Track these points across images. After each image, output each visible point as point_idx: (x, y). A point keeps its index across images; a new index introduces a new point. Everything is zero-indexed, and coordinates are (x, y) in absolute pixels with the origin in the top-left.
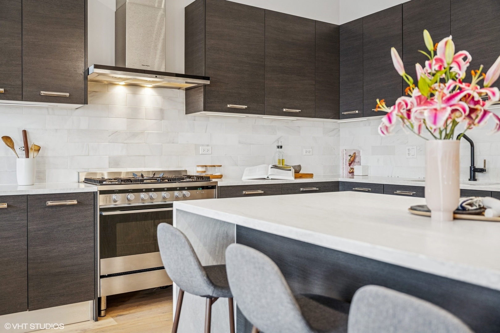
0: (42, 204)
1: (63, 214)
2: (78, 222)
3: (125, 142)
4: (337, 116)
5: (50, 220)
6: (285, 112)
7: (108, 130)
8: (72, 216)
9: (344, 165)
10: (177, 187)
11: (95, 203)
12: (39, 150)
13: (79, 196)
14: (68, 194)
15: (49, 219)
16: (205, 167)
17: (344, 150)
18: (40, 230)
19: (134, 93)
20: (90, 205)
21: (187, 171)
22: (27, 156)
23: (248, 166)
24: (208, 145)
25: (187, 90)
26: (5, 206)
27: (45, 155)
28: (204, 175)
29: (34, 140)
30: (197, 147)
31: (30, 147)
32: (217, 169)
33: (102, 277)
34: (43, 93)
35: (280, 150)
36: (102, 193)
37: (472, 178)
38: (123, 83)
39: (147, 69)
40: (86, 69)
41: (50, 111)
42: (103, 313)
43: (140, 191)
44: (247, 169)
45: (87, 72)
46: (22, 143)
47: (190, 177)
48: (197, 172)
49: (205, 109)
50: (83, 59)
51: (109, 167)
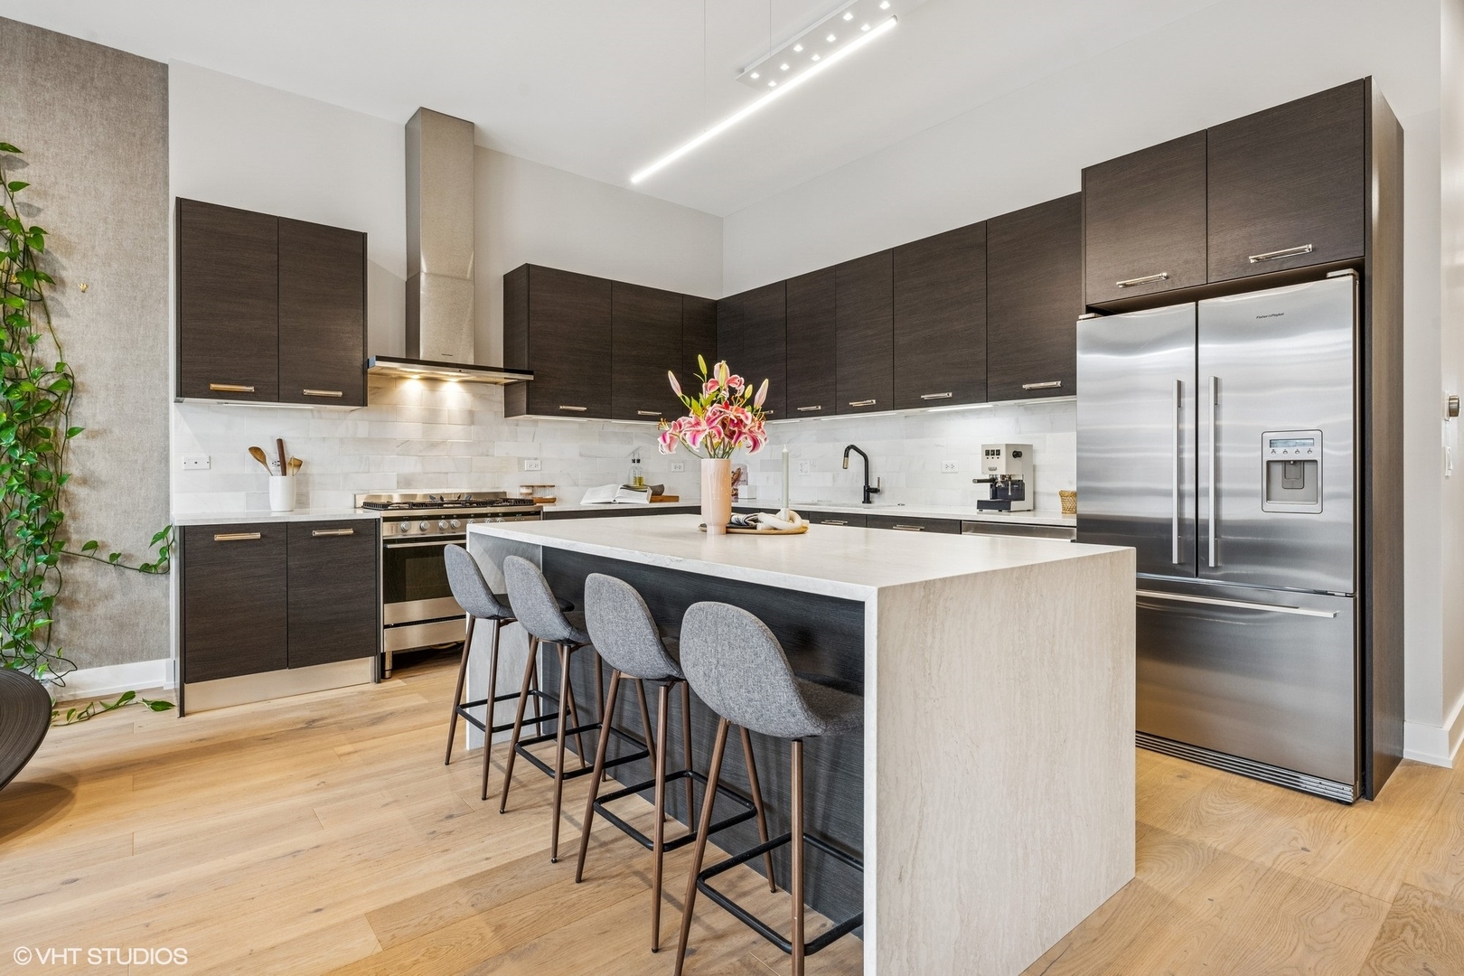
0: (307, 534)
1: (334, 546)
2: (354, 558)
3: (420, 455)
6: (640, 415)
7: (396, 439)
8: (346, 549)
10: (488, 513)
11: (378, 534)
13: (355, 524)
14: (342, 522)
15: (316, 553)
16: (532, 488)
18: (304, 567)
20: (371, 535)
21: (505, 492)
22: (284, 473)
23: (592, 486)
24: (536, 459)
25: (506, 385)
26: (258, 535)
27: (308, 472)
28: (530, 497)
29: (292, 452)
30: (520, 461)
31: (287, 460)
32: (548, 490)
33: (386, 627)
34: (307, 392)
35: (636, 464)
36: (386, 519)
37: (867, 500)
38: (418, 376)
39: (449, 360)
40: (366, 360)
41: (316, 414)
42: (387, 674)
43: (438, 517)
44: (590, 489)
45: (366, 364)
46: (276, 457)
47: (506, 500)
48: (521, 494)
49: (528, 413)
50: (362, 348)
51: (398, 488)
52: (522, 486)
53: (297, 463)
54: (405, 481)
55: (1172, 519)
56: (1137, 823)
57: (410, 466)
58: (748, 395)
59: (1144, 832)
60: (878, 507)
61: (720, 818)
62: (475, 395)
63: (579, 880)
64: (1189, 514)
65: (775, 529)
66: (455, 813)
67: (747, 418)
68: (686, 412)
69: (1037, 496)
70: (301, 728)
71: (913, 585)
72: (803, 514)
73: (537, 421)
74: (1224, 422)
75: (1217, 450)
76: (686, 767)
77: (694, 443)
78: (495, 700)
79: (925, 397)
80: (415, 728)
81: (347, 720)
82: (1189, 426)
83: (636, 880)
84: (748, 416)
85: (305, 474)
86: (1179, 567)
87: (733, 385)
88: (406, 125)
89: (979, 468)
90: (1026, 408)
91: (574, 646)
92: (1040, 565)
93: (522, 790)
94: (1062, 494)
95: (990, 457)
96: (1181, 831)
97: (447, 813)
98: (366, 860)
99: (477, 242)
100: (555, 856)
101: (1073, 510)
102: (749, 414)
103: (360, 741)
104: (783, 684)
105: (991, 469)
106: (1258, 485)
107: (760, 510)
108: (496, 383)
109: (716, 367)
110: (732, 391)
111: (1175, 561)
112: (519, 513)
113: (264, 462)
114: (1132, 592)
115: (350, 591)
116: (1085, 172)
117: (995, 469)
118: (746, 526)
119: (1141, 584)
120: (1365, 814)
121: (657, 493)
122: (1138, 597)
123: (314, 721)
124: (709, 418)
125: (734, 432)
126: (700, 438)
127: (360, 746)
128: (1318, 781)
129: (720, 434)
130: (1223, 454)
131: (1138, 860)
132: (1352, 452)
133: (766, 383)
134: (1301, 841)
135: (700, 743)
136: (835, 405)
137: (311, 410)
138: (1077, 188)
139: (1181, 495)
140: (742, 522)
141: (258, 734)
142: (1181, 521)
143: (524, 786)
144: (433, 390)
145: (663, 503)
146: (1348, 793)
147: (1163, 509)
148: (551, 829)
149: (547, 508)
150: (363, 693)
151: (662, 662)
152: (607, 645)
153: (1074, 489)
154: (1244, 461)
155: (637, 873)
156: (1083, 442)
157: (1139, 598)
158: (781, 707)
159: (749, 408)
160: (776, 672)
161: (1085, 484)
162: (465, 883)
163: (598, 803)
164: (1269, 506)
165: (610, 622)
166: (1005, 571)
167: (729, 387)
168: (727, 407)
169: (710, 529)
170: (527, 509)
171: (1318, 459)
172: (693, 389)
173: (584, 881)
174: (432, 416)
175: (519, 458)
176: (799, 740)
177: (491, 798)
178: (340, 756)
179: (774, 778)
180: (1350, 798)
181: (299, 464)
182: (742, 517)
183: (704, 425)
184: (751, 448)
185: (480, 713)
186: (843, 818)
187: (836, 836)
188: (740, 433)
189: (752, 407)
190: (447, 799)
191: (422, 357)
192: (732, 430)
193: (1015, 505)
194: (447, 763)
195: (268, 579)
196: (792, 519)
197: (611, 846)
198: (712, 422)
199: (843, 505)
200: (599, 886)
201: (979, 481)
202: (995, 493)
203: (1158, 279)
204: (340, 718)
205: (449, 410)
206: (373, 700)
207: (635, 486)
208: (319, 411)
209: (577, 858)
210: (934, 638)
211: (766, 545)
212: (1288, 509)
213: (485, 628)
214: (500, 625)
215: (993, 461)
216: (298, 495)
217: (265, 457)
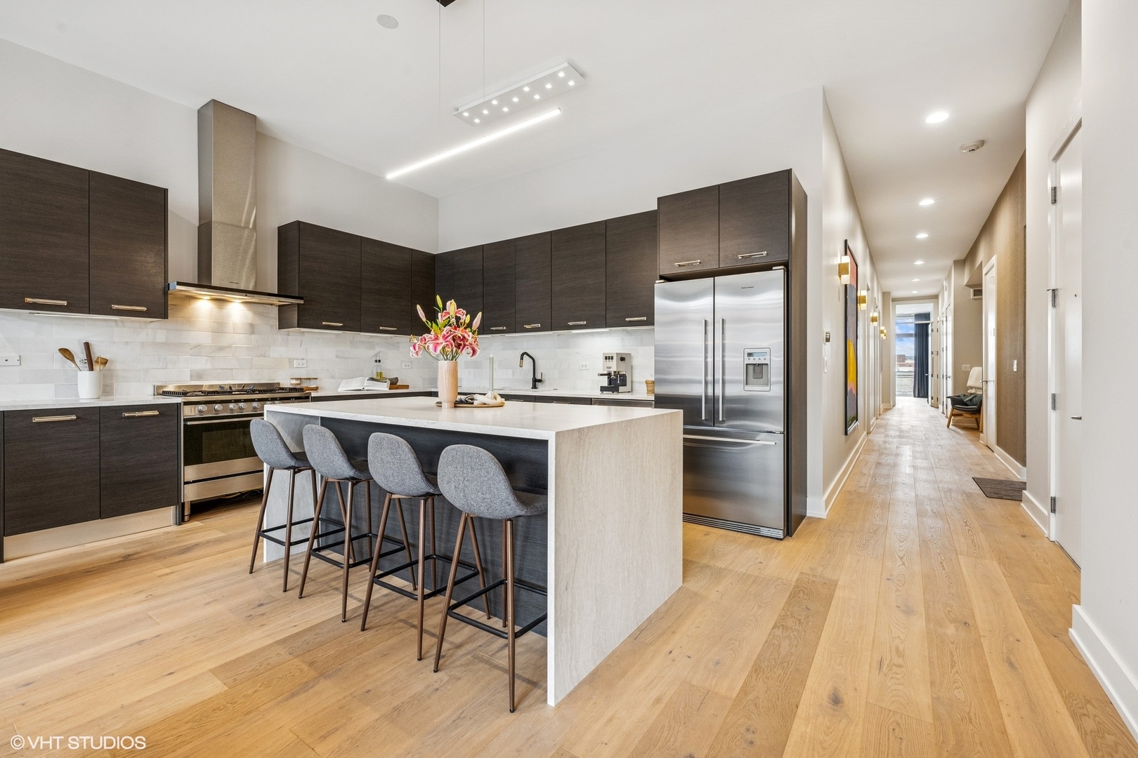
0: (118, 415)
1: (141, 424)
2: (159, 432)
3: (210, 355)
6: (382, 330)
7: (189, 344)
8: (152, 426)
11: (179, 414)
14: (148, 406)
15: (126, 430)
16: (300, 380)
18: (114, 440)
20: (172, 416)
21: (279, 383)
22: (91, 369)
23: (344, 379)
24: (303, 359)
25: (279, 306)
26: (74, 417)
27: (112, 368)
28: (298, 387)
29: (98, 352)
30: (291, 361)
31: (94, 359)
32: (312, 382)
33: (185, 483)
34: (115, 307)
35: (378, 363)
36: (186, 403)
37: (534, 387)
38: (208, 298)
39: (234, 286)
40: (167, 284)
41: (120, 324)
42: (186, 518)
43: (230, 401)
44: (344, 381)
45: (167, 287)
46: (84, 356)
47: (282, 389)
48: (292, 384)
49: (299, 326)
50: (163, 275)
51: (191, 380)
52: (292, 379)
53: (103, 361)
54: (198, 375)
55: (701, 396)
56: (683, 560)
57: (201, 364)
58: (467, 321)
59: (687, 564)
60: (542, 391)
61: (459, 577)
62: (255, 313)
63: (363, 629)
64: (710, 393)
65: (485, 404)
66: (264, 602)
67: (469, 336)
68: (429, 331)
69: (634, 384)
70: (119, 561)
71: (573, 430)
72: (502, 396)
73: (304, 332)
74: (727, 342)
75: (723, 357)
76: (431, 553)
77: (435, 351)
78: (292, 524)
79: (571, 324)
80: (219, 553)
81: (159, 552)
82: (710, 343)
83: (401, 624)
84: (470, 336)
85: (109, 370)
86: (705, 422)
87: (458, 315)
88: (199, 111)
89: (601, 366)
90: (628, 332)
91: (355, 481)
92: (636, 419)
93: (312, 583)
94: (647, 382)
95: (608, 360)
96: (705, 561)
97: (258, 603)
98: (201, 639)
99: (257, 200)
100: (345, 618)
101: (652, 391)
102: (470, 334)
103: (174, 565)
104: (504, 487)
105: (608, 368)
106: (742, 377)
107: (475, 394)
108: (272, 304)
109: (448, 303)
110: (458, 319)
111: (703, 418)
112: (292, 398)
113: (73, 360)
114: (682, 436)
115: (155, 457)
116: (659, 199)
117: (610, 368)
118: (467, 402)
119: (686, 431)
120: (789, 543)
121: (394, 383)
122: (684, 438)
123: (129, 555)
124: (444, 336)
125: (460, 345)
126: (440, 348)
127: (175, 568)
128: (769, 529)
129: (452, 346)
130: (726, 359)
131: (684, 577)
132: (783, 358)
133: (480, 315)
134: (759, 559)
135: (440, 538)
136: (515, 326)
137: (116, 321)
138: (655, 207)
139: (706, 383)
140: (464, 401)
141: (79, 569)
142: (706, 397)
143: (314, 580)
144: (221, 308)
145: (397, 389)
146: (780, 534)
147: (697, 390)
148: (341, 602)
149: (314, 394)
150: (168, 533)
151: (424, 484)
152: (386, 477)
153: (653, 379)
154: (736, 363)
155: (401, 621)
156: (658, 352)
157: (685, 440)
158: (503, 500)
159: (468, 330)
160: (500, 481)
161: (660, 376)
162: (282, 642)
163: (375, 580)
164: (747, 388)
165: (388, 462)
166: (619, 423)
167: (456, 316)
168: (455, 329)
169: (445, 405)
170: (300, 394)
171: (768, 363)
172: (432, 317)
173: (367, 629)
174: (220, 327)
175: (289, 359)
176: (510, 520)
177: (290, 590)
178: (160, 576)
179: (489, 552)
180: (782, 537)
181: (105, 362)
182: (463, 397)
183: (441, 340)
184: (471, 354)
185: (281, 535)
186: (531, 568)
187: (527, 579)
188: (465, 345)
189: (471, 328)
190: (255, 594)
191: (214, 284)
192: (460, 343)
193: (621, 389)
194: (251, 572)
195: (82, 451)
196: (495, 398)
197: (382, 608)
198: (447, 338)
199: (520, 390)
200: (377, 631)
201: (602, 375)
202: (610, 381)
203: (696, 264)
204: (153, 551)
205: (233, 323)
206: (178, 537)
207: (378, 378)
208: (122, 322)
209: (362, 616)
210: (583, 459)
211: (479, 413)
212: (756, 390)
213: (282, 477)
214: (295, 473)
215: (610, 363)
216: (104, 386)
217: (73, 357)
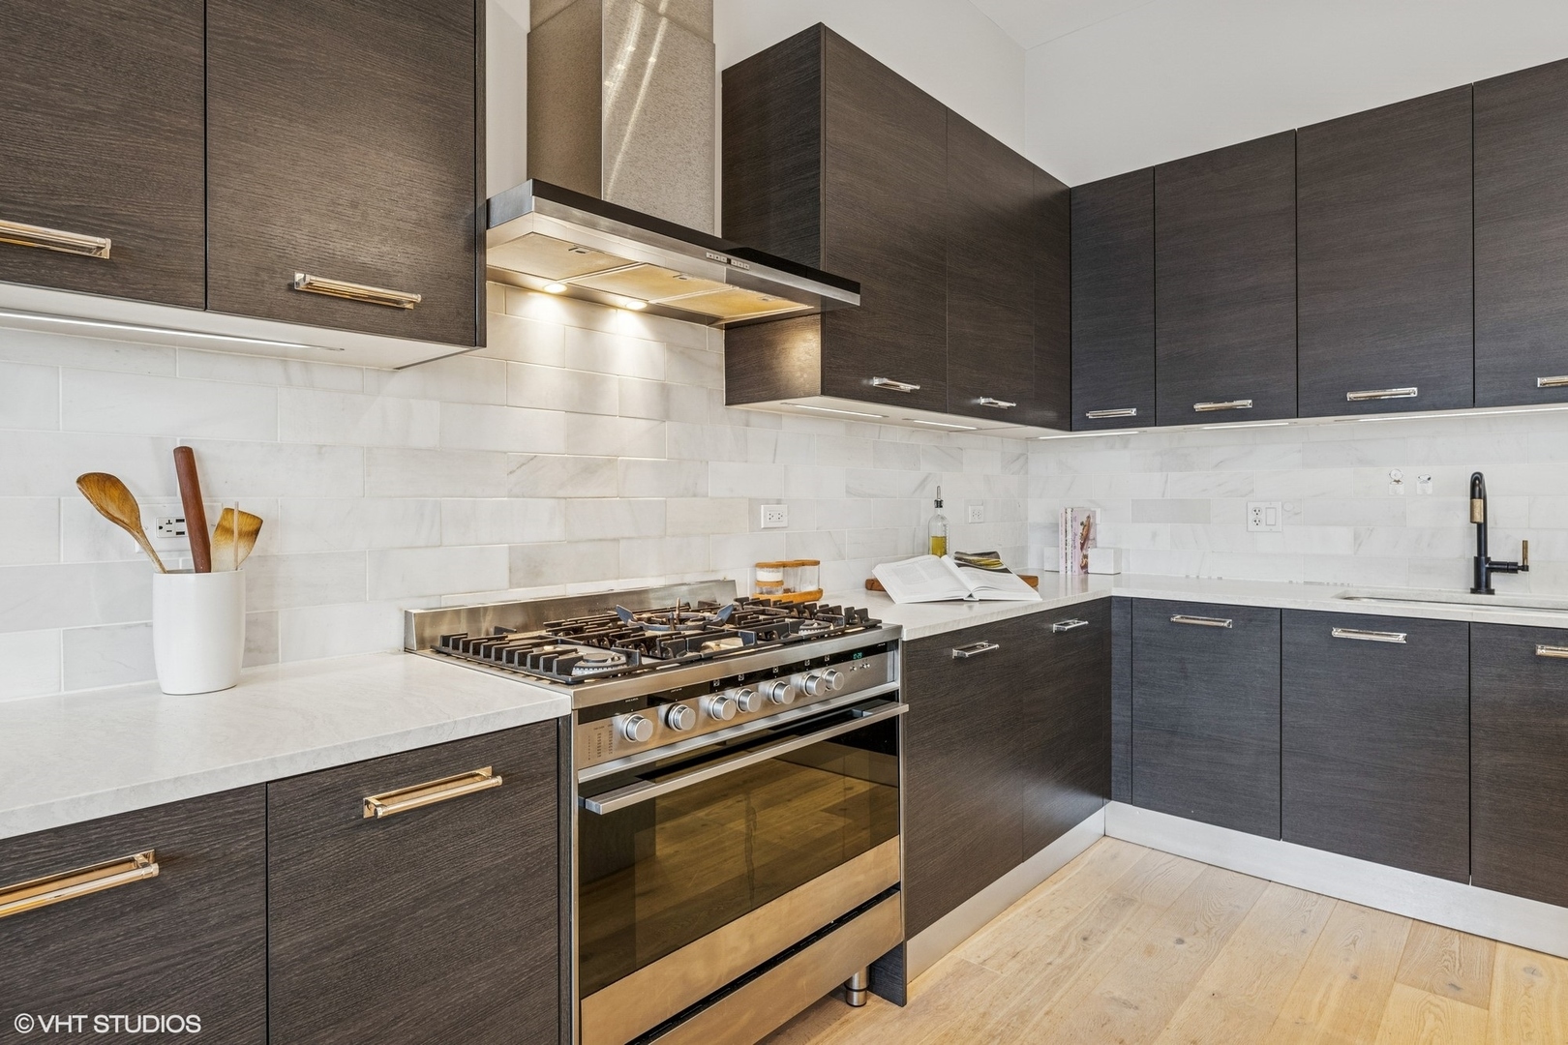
0: (342, 815)
1: (434, 840)
2: (497, 866)
3: (561, 493)
4: (1067, 421)
5: (377, 886)
6: (983, 407)
7: (505, 453)
8: (470, 842)
9: (1069, 547)
10: (804, 661)
11: (563, 766)
12: (257, 532)
13: (499, 747)
14: (458, 745)
15: (374, 881)
16: (782, 569)
17: (1069, 511)
18: (331, 945)
19: (588, 327)
20: (544, 776)
21: (733, 582)
22: (203, 561)
26: (149, 865)
30: (754, 504)
31: (213, 517)
35: (939, 509)
36: (586, 716)
37: (1481, 589)
38: (560, 287)
40: (482, 202)
45: (484, 214)
46: (175, 507)
48: (758, 583)
49: (822, 392)
50: (470, 162)
51: (512, 585)
52: (761, 566)
53: (249, 527)
54: (528, 565)
57: (538, 523)
62: (672, 347)
85: (270, 561)
113: (134, 526)
174: (586, 393)
175: (750, 500)
181: (252, 530)
191: (608, 195)
205: (621, 381)
216: (251, 623)
217: (134, 510)
